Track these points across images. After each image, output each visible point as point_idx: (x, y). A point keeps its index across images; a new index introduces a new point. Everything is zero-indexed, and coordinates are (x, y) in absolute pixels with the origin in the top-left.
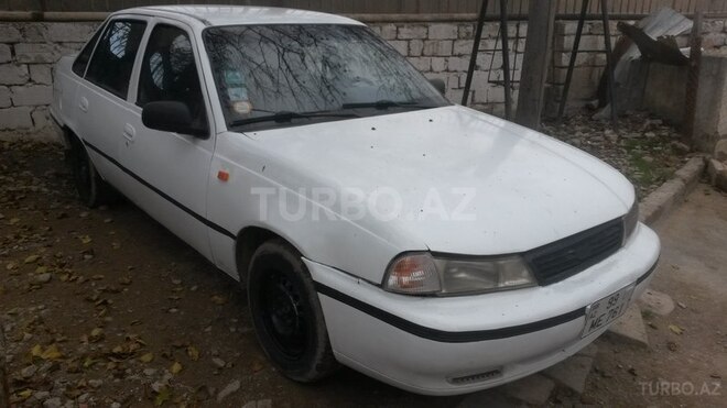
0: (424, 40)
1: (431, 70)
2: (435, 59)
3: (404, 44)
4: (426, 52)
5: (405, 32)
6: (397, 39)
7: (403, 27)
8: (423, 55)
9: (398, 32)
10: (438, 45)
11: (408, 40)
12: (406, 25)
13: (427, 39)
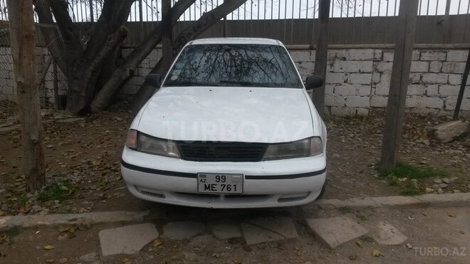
0: (443, 62)
1: (448, 83)
2: (452, 76)
3: (426, 64)
4: (443, 70)
5: (426, 56)
6: (420, 60)
7: (426, 52)
8: (441, 72)
9: (420, 55)
10: (455, 65)
11: (429, 61)
12: (428, 51)
13: (446, 61)
